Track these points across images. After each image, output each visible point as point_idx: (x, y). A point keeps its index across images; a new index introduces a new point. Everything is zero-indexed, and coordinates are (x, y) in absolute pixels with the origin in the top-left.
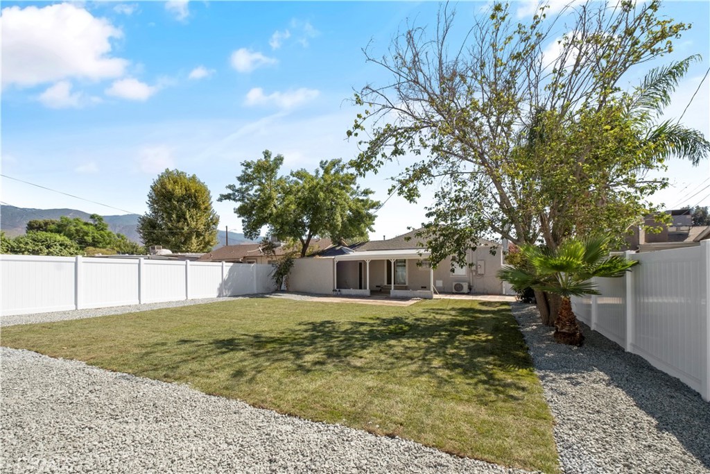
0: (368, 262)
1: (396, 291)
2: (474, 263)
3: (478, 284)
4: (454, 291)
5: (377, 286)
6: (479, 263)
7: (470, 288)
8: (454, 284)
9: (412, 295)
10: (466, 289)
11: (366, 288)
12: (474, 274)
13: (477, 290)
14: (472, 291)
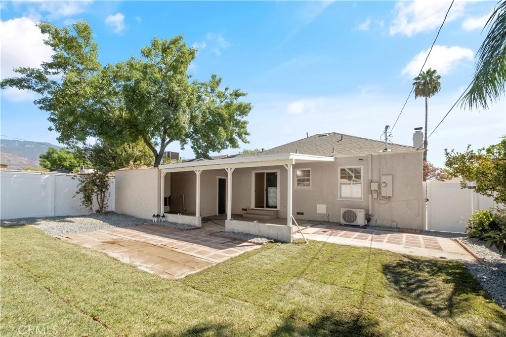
0: (198, 174)
1: (234, 221)
2: (375, 179)
3: (382, 213)
4: (342, 221)
5: (243, 210)
6: (384, 179)
7: (368, 218)
8: (343, 211)
9: (257, 232)
10: (361, 220)
11: (194, 214)
12: (375, 196)
13: (379, 222)
14: (373, 223)
